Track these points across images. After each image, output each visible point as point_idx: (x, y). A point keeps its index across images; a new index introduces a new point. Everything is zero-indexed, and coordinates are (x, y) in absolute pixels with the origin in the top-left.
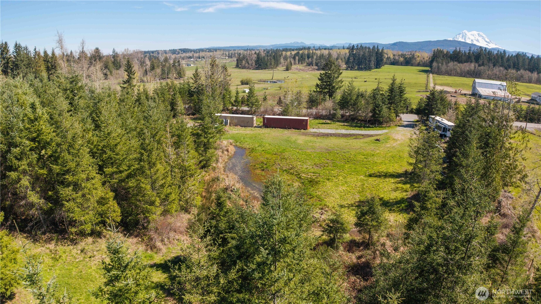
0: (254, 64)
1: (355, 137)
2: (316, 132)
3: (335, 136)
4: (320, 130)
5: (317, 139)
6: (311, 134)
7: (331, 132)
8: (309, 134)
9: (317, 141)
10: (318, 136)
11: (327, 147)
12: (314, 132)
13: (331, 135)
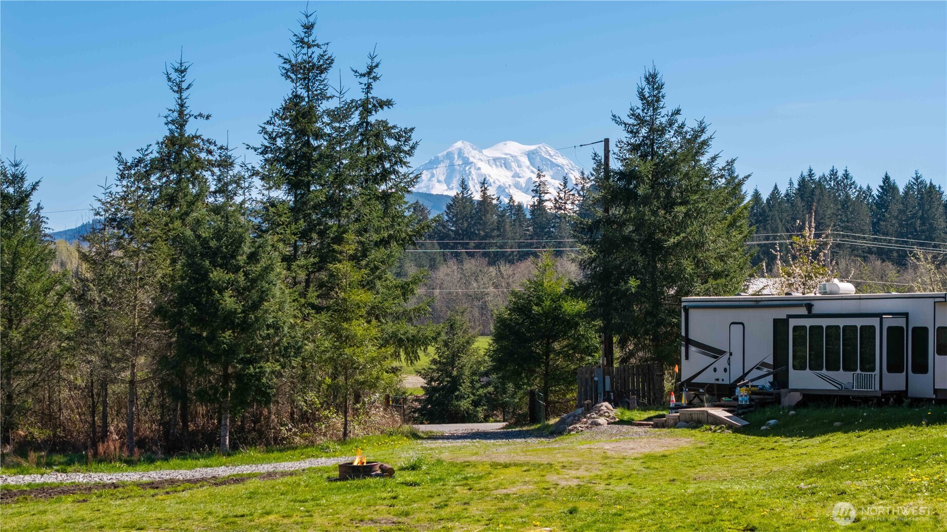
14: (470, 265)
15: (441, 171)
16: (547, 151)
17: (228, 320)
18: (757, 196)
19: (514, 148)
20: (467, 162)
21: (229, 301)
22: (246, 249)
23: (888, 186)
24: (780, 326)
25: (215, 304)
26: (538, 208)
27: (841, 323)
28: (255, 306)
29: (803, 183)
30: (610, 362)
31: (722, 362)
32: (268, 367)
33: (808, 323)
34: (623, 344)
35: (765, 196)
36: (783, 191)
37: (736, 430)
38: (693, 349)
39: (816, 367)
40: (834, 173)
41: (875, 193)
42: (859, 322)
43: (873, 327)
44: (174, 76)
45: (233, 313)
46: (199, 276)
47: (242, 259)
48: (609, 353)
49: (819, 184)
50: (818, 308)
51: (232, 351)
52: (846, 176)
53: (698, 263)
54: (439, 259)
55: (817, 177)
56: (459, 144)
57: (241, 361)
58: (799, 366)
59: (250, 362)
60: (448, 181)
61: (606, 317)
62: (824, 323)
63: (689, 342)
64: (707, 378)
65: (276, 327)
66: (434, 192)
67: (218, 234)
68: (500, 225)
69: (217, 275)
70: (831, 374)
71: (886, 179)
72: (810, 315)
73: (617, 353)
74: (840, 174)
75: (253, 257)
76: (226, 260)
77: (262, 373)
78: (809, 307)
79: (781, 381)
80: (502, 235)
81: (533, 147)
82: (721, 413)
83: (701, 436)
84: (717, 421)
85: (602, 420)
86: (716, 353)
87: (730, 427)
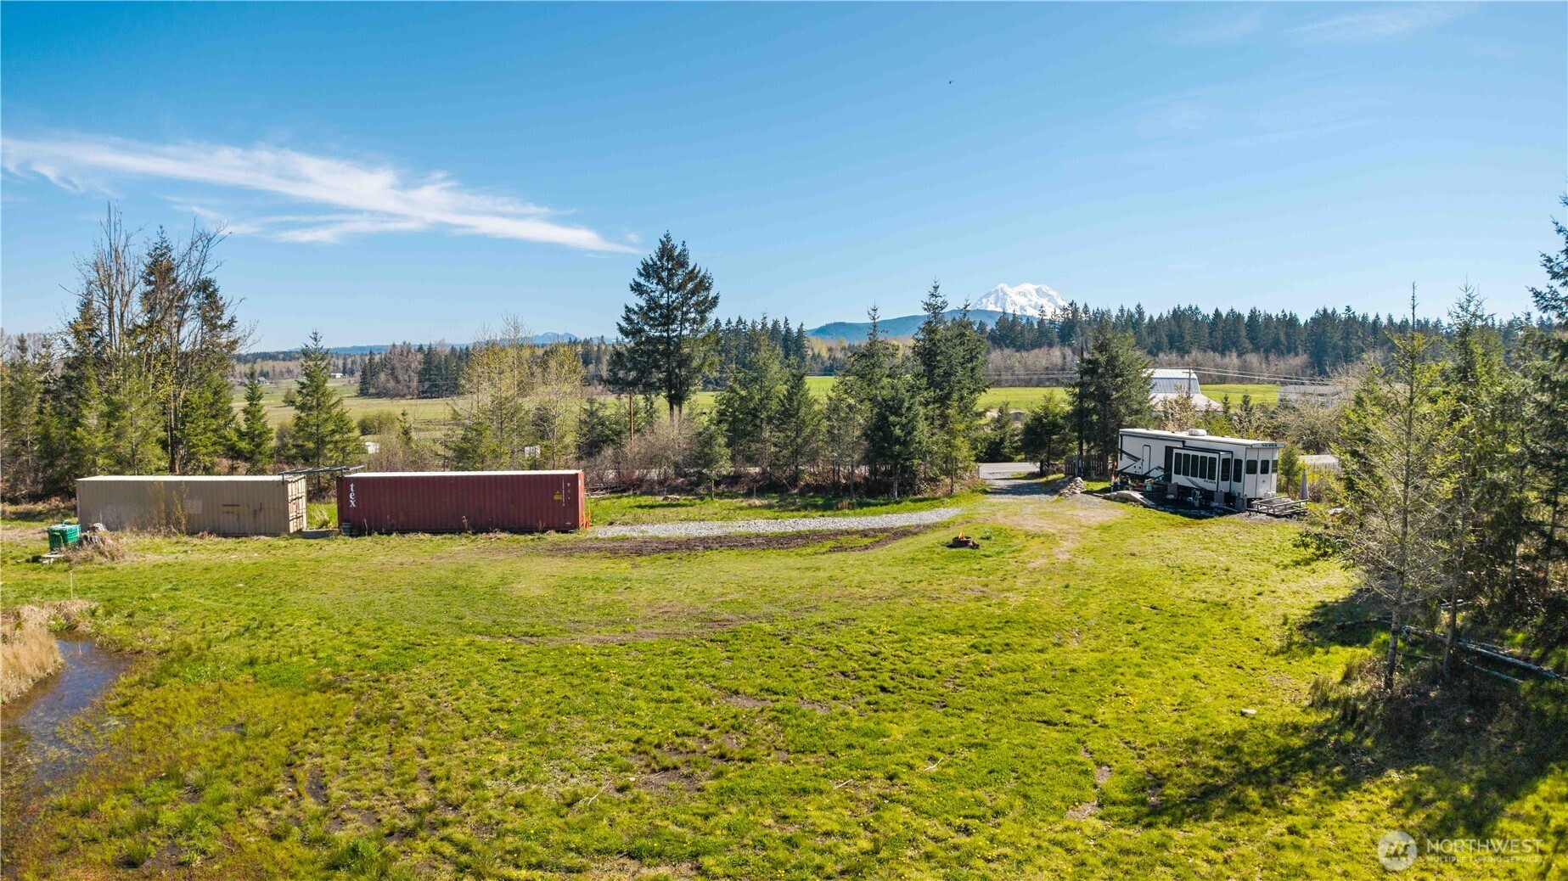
0: (415, 383)
1: (830, 544)
2: (625, 539)
3: (731, 548)
4: (644, 527)
5: (635, 566)
6: (598, 549)
7: (704, 533)
8: (587, 550)
9: (636, 574)
10: (639, 553)
11: (704, 606)
12: (613, 539)
13: (707, 544)
14: (1007, 351)
15: (992, 298)
16: (1045, 288)
17: (897, 440)
18: (1151, 318)
19: (1029, 287)
20: (1005, 294)
21: (898, 431)
22: (906, 405)
23: (1217, 314)
24: (1169, 450)
25: (892, 432)
26: (1041, 322)
27: (1200, 454)
28: (909, 433)
29: (1175, 311)
30: (1081, 453)
31: (1138, 464)
32: (916, 462)
33: (1183, 452)
34: (1088, 443)
35: (1155, 318)
36: (1165, 316)
37: (1145, 506)
38: (1124, 455)
39: (1186, 474)
40: (1190, 307)
41: (1211, 317)
42: (1208, 455)
43: (1215, 459)
44: (871, 312)
45: (899, 437)
46: (882, 418)
47: (904, 410)
48: (1081, 449)
49: (1183, 312)
50: (1188, 443)
51: (899, 454)
52: (1197, 309)
53: (1127, 407)
54: (991, 348)
55: (1182, 309)
56: (1001, 285)
57: (903, 459)
58: (1177, 472)
59: (907, 459)
60: (996, 303)
61: (1080, 432)
62: (1191, 453)
63: (1122, 452)
64: (1131, 470)
65: (920, 443)
66: (989, 309)
67: (893, 399)
68: (1022, 332)
69: (892, 418)
70: (1193, 479)
71: (1217, 311)
72: (1184, 447)
73: (1085, 447)
74: (1194, 308)
75: (909, 409)
76: (897, 413)
77: (913, 465)
78: (1184, 442)
79: (1168, 477)
80: (1023, 337)
81: (1038, 286)
82: (1137, 495)
83: (1129, 508)
84: (1135, 500)
85: (1078, 491)
86: (1136, 459)
87: (1142, 504)
